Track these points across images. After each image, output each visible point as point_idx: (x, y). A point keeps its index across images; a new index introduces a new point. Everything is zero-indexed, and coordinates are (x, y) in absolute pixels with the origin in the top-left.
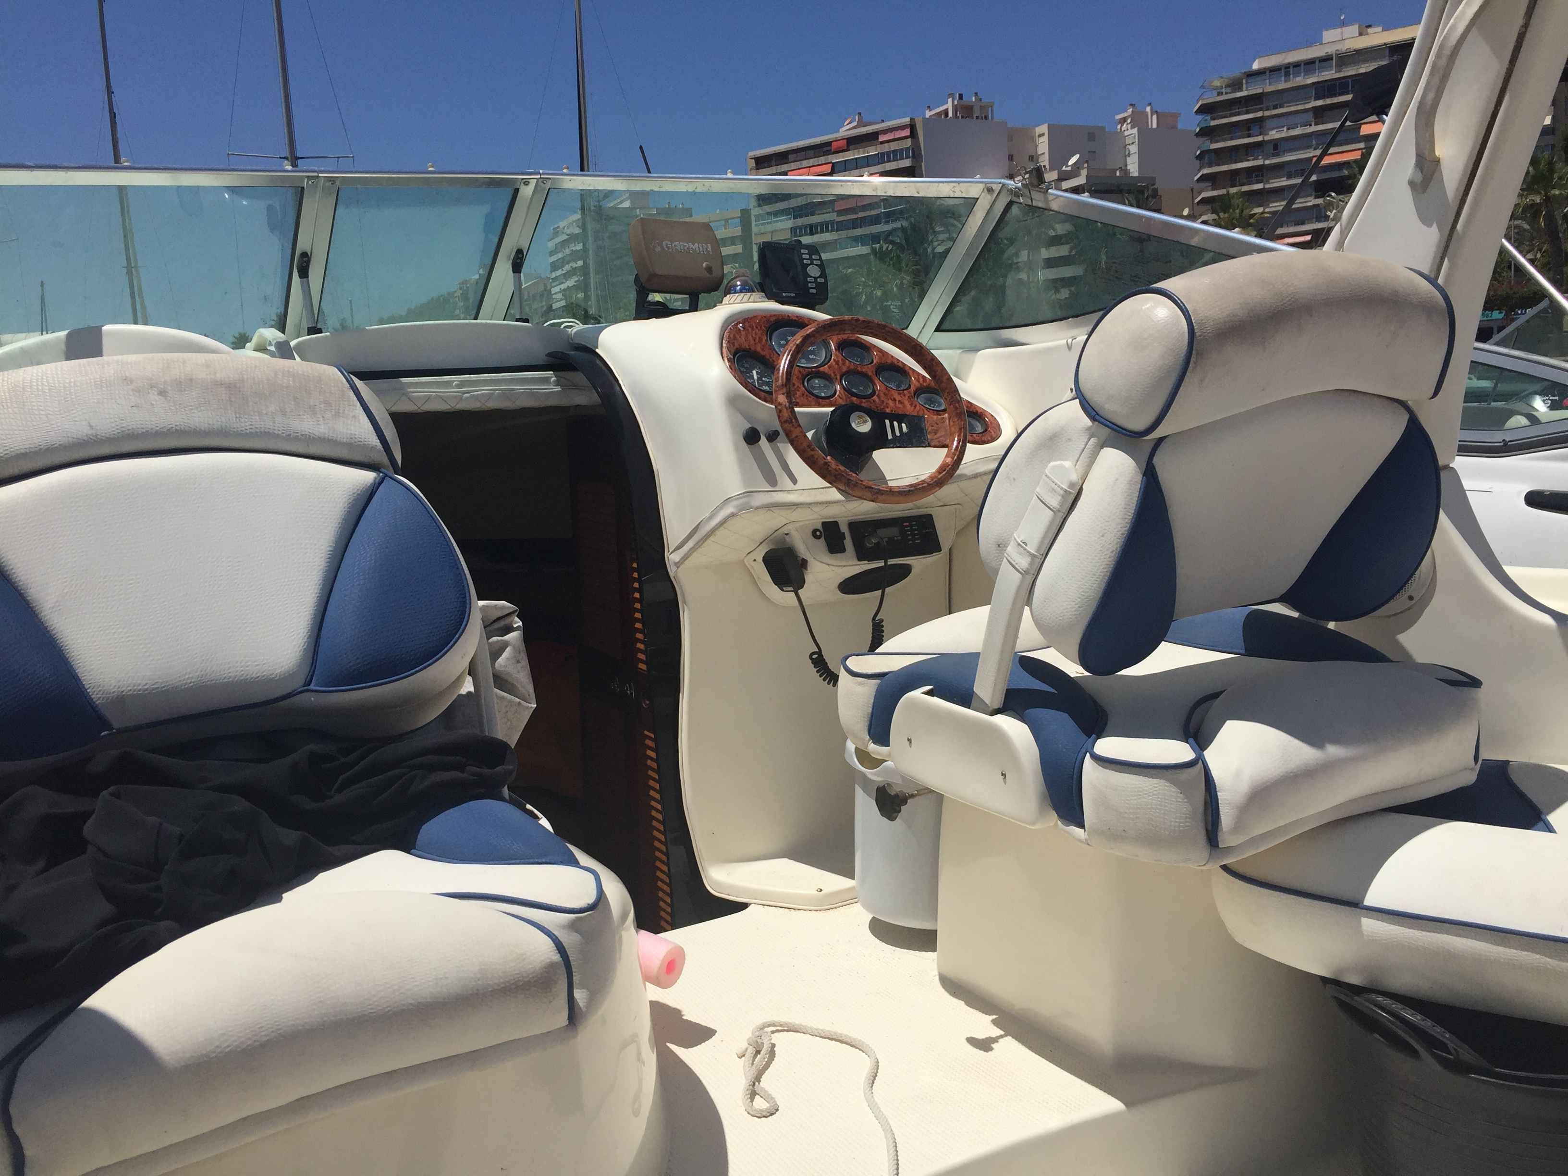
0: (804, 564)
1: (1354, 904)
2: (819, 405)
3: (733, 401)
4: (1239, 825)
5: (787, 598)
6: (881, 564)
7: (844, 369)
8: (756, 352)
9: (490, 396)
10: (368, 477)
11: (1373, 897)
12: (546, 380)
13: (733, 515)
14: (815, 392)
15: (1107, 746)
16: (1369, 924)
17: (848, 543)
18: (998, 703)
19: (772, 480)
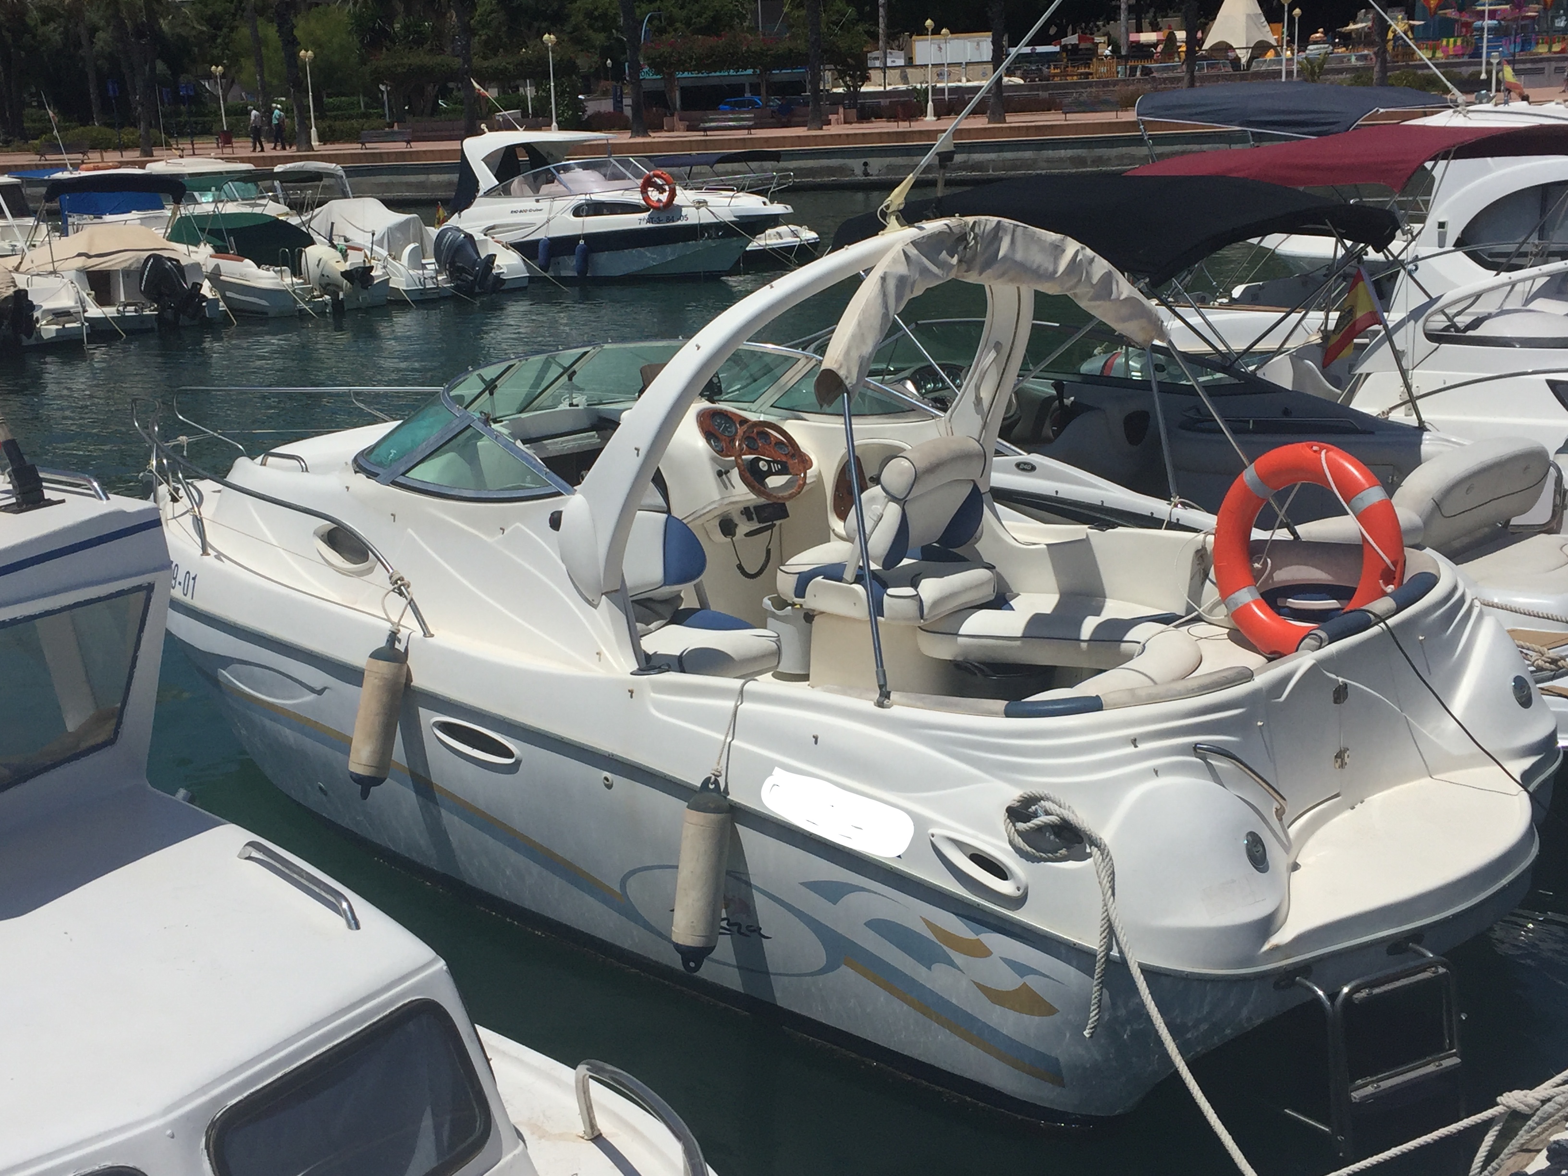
0: (736, 525)
1: (957, 634)
4: (930, 614)
5: (728, 540)
9: (573, 447)
10: (665, 516)
15: (891, 591)
16: (961, 640)
17: (754, 515)
18: (853, 580)
19: (727, 490)
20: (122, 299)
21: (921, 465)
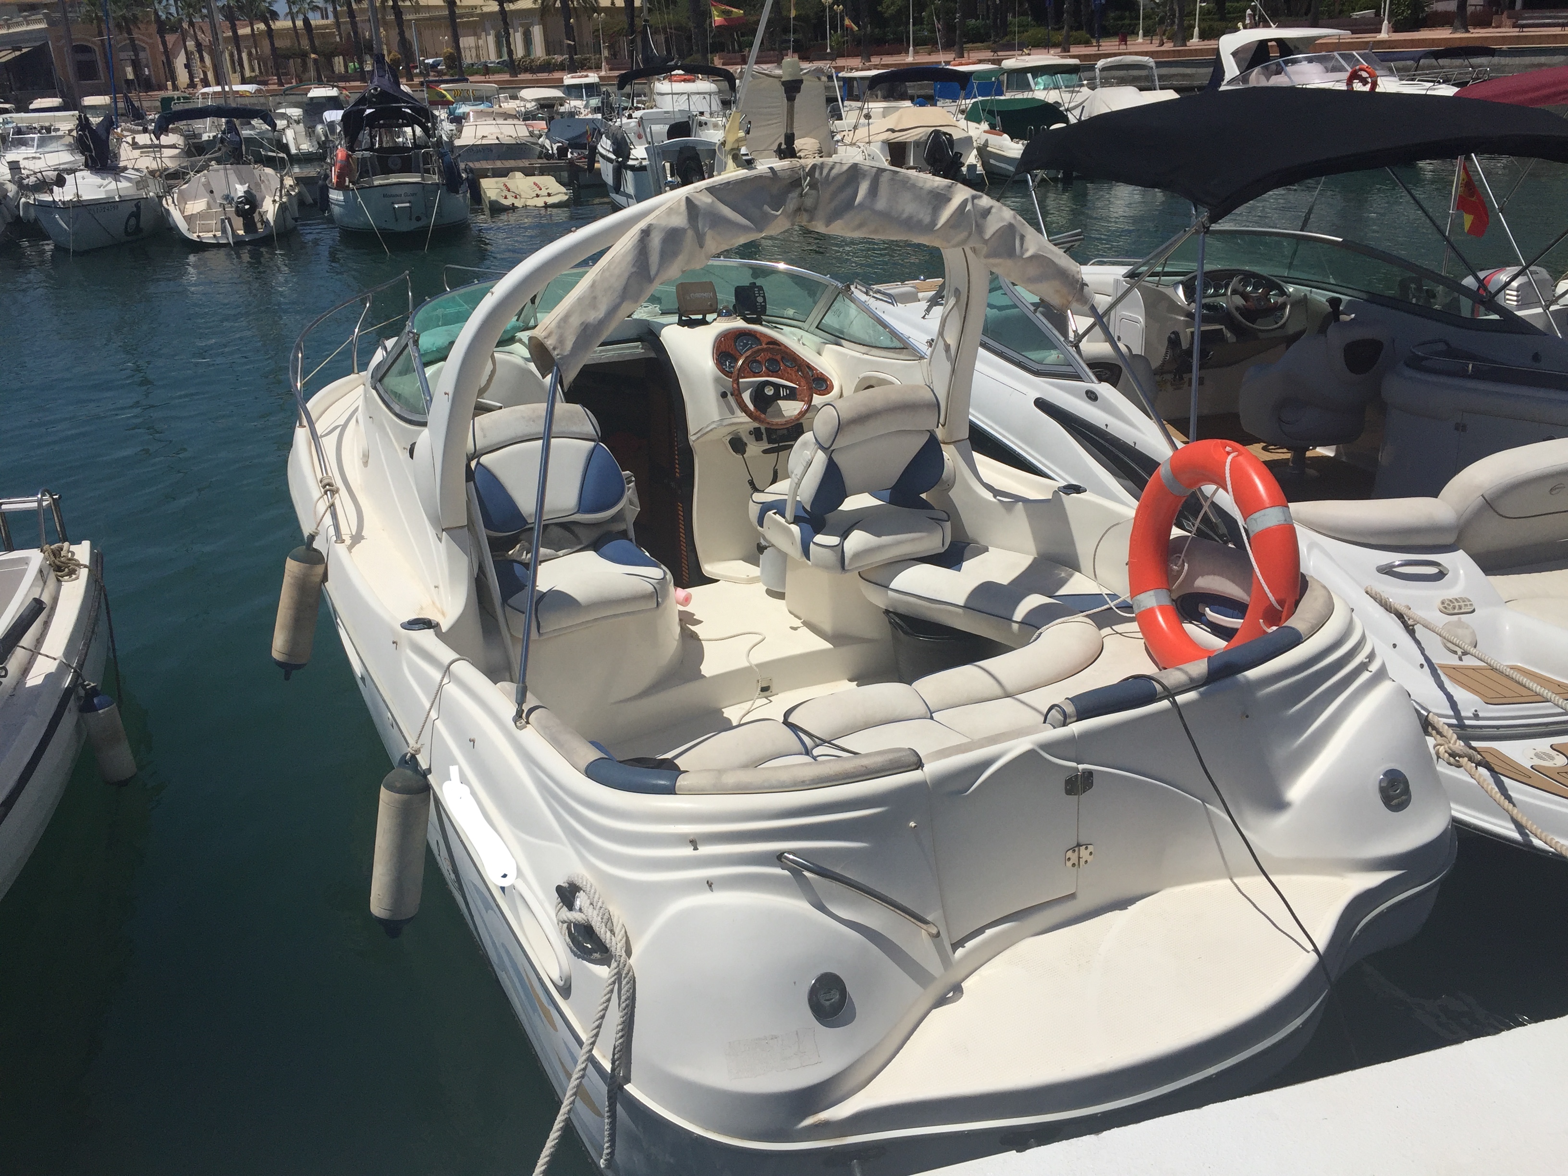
0: (746, 444)
1: (890, 589)
2: (755, 377)
3: (717, 380)
4: (850, 564)
5: (739, 457)
6: (777, 445)
7: (768, 358)
8: (729, 352)
10: (592, 444)
11: (893, 585)
12: (637, 347)
13: (715, 428)
14: (754, 370)
15: (819, 538)
16: (890, 592)
17: (764, 436)
18: (792, 520)
19: (732, 412)
20: (912, 164)
21: (846, 415)
